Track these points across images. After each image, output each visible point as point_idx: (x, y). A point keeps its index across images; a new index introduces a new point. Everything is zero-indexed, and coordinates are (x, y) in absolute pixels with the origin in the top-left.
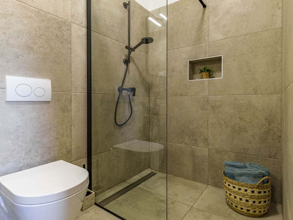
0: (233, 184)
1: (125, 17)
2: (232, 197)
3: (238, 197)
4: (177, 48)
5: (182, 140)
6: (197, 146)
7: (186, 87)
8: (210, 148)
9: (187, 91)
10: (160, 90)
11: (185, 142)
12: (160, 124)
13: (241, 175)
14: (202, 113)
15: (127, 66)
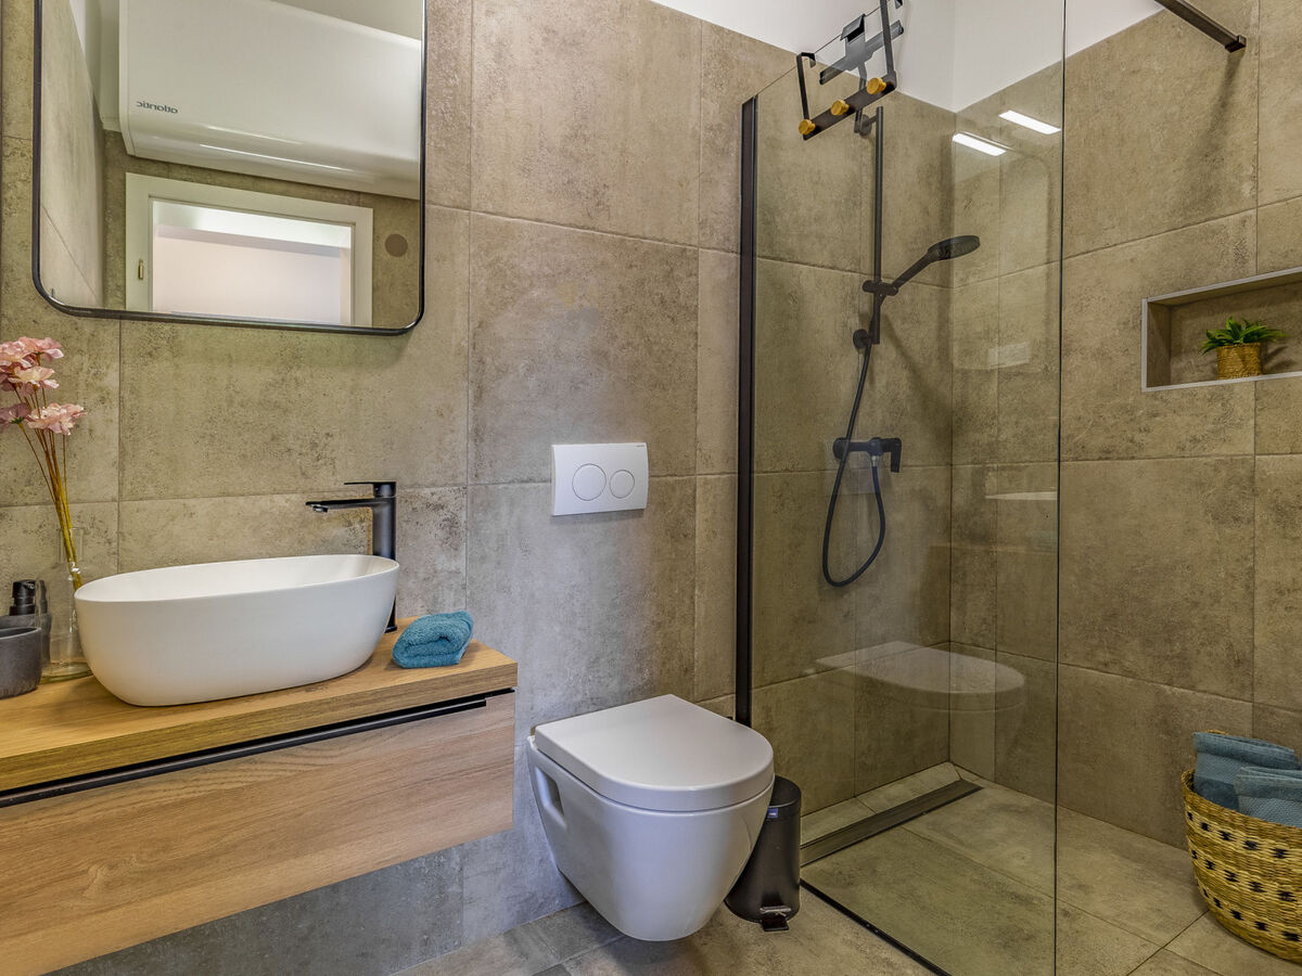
0: (1221, 822)
1: (864, 169)
2: (1219, 874)
3: (1244, 877)
4: (1088, 252)
5: (1108, 655)
6: (1192, 688)
7: (1132, 420)
8: (1261, 701)
9: (1138, 437)
10: (1003, 437)
11: (1127, 664)
12: (1002, 579)
13: (1266, 792)
14: (1217, 538)
15: (867, 354)
